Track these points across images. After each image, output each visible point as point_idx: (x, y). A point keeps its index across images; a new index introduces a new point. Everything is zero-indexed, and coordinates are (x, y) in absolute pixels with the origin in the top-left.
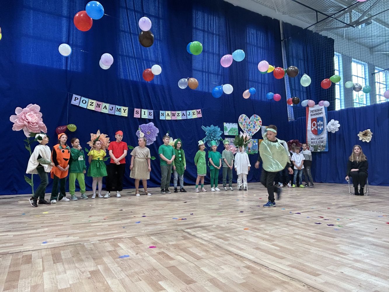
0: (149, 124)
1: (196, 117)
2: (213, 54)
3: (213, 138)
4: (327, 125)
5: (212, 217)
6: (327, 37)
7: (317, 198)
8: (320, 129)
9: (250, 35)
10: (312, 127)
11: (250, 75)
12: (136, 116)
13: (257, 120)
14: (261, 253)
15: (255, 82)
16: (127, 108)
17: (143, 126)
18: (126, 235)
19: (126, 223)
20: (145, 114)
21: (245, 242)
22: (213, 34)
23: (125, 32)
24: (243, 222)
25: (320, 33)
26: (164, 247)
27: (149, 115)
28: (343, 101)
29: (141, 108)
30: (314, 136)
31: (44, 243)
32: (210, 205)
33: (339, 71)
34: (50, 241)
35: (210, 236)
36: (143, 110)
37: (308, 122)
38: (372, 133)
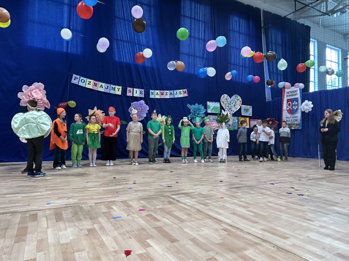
0: (140, 102)
1: (183, 96)
2: (199, 39)
3: (197, 116)
4: (301, 105)
5: (194, 185)
6: (304, 24)
7: (290, 171)
8: (295, 109)
9: (233, 22)
10: (287, 107)
11: (233, 59)
12: (129, 94)
13: (237, 100)
14: (237, 217)
15: (237, 65)
16: (121, 87)
17: (135, 103)
18: (119, 199)
19: (119, 189)
20: (136, 93)
21: (223, 207)
22: (199, 21)
23: (119, 18)
24: (223, 191)
25: (298, 21)
26: (151, 210)
27: (141, 94)
28: (317, 83)
29: (134, 87)
30: (289, 115)
31: (47, 204)
32: (193, 175)
33: (314, 56)
34: (53, 203)
35: (192, 201)
36: (135, 89)
37: (284, 102)
38: (342, 114)
